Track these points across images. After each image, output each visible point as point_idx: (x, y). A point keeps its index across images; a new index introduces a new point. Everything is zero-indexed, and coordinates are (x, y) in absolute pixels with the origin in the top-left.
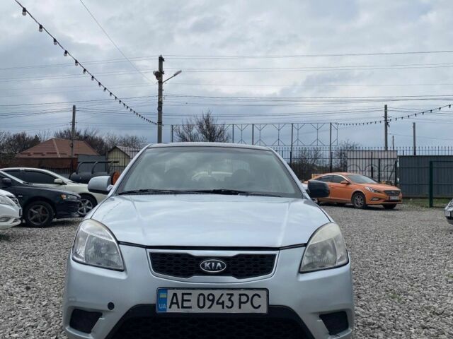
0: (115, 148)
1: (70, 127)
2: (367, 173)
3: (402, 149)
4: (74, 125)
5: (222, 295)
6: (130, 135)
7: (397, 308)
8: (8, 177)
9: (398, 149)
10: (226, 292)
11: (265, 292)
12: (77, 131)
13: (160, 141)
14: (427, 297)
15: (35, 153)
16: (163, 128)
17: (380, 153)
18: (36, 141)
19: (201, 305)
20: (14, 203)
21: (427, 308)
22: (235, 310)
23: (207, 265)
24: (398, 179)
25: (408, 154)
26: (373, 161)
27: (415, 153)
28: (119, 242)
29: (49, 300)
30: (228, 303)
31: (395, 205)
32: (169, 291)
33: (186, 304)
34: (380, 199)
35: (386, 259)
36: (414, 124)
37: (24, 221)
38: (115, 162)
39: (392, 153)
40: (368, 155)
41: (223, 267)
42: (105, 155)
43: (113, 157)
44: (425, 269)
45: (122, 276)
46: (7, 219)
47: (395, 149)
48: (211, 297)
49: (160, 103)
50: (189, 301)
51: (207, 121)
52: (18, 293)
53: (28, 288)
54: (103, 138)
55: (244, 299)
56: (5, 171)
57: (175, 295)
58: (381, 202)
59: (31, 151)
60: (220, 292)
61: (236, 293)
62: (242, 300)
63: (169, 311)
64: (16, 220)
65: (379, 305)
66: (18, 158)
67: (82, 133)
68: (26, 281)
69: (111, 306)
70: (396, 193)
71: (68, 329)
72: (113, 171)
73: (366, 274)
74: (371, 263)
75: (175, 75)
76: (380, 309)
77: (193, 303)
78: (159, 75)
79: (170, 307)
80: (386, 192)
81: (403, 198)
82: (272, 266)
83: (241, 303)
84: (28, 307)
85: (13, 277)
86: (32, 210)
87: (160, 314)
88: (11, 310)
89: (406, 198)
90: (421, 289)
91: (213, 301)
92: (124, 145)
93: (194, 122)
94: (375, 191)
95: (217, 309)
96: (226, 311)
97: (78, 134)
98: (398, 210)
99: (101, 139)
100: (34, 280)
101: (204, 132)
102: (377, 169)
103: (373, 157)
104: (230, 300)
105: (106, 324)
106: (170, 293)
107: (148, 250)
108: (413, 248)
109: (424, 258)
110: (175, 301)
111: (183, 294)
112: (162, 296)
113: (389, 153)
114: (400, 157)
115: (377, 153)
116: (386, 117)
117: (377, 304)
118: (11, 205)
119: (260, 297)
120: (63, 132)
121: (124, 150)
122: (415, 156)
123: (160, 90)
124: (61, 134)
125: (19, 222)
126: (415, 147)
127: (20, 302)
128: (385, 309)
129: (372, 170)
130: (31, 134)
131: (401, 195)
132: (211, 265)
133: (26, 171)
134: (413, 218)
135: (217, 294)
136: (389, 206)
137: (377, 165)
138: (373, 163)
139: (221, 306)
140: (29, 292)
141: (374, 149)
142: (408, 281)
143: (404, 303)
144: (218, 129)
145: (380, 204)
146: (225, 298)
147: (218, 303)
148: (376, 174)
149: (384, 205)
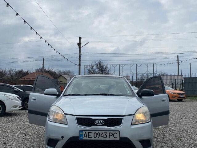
0: (61, 76)
1: (42, 67)
2: (170, 85)
3: (185, 75)
4: (43, 66)
5: (103, 133)
6: (67, 70)
7: (179, 143)
8: (16, 89)
9: (183, 75)
10: (104, 132)
11: (118, 132)
12: (45, 68)
13: (79, 74)
14: (193, 139)
15: (27, 78)
16: (81, 67)
17: (175, 77)
18: (27, 73)
19: (95, 137)
20: (19, 100)
21: (192, 144)
22: (108, 139)
23: (97, 122)
24: (184, 88)
25: (188, 77)
26: (173, 80)
27: (191, 76)
28: (65, 114)
29: (34, 140)
30: (105, 136)
31: (182, 99)
32: (83, 132)
33: (89, 136)
34: (176, 97)
35: (177, 123)
36: (190, 64)
37: (23, 108)
38: (61, 82)
39: (181, 77)
40: (170, 78)
41: (103, 123)
42: (56, 79)
43: (60, 80)
44: (193, 127)
45: (66, 126)
46: (16, 106)
47: (182, 75)
48: (99, 134)
49: (80, 56)
50: (91, 135)
51: (100, 63)
52: (21, 137)
53: (25, 135)
54: (56, 71)
55: (111, 134)
56: (15, 86)
57: (86, 133)
58: (176, 98)
59: (25, 77)
60: (102, 132)
61: (108, 132)
62: (110, 135)
63: (83, 139)
64: (20, 107)
65: (172, 142)
66: (20, 81)
67: (47, 70)
68: (24, 132)
69: (63, 137)
70: (183, 94)
71: (47, 146)
72: (60, 85)
73: (167, 129)
74: (170, 125)
75: (86, 44)
76: (172, 144)
77: (92, 136)
78: (79, 44)
79: (84, 137)
80: (178, 94)
81: (186, 96)
82: (121, 122)
83: (109, 136)
84: (26, 142)
85: (19, 131)
86: (26, 103)
87: (80, 140)
88: (19, 144)
89: (187, 96)
90: (191, 136)
91: (99, 135)
92: (65, 74)
93: (94, 64)
94: (173, 93)
95: (101, 138)
96: (104, 139)
97: (45, 70)
98: (184, 102)
99: (55, 72)
100: (28, 132)
101: (98, 68)
102: (174, 83)
103: (173, 78)
104: (106, 135)
105: (61, 144)
106: (84, 132)
107: (76, 117)
108: (189, 118)
109: (193, 122)
110: (86, 135)
111: (89, 133)
112: (81, 133)
113: (179, 76)
114: (185, 78)
115: (174, 76)
116: (178, 61)
117: (171, 141)
118: (18, 100)
119: (116, 134)
120: (38, 69)
121: (64, 77)
122: (191, 78)
123: (80, 51)
124: (38, 70)
125: (21, 108)
126: (191, 74)
127: (22, 141)
128: (174, 144)
129: (172, 84)
130: (25, 70)
131: (185, 95)
132: (99, 122)
133: (24, 86)
134: (190, 105)
135: (101, 133)
136: (180, 100)
137: (174, 82)
138: (173, 81)
139: (102, 137)
140: (26, 137)
141: (172, 75)
142: (186, 132)
143: (183, 141)
144: (104, 67)
145: (176, 99)
146: (104, 134)
147: (101, 136)
148: (174, 86)
149: (177, 99)
